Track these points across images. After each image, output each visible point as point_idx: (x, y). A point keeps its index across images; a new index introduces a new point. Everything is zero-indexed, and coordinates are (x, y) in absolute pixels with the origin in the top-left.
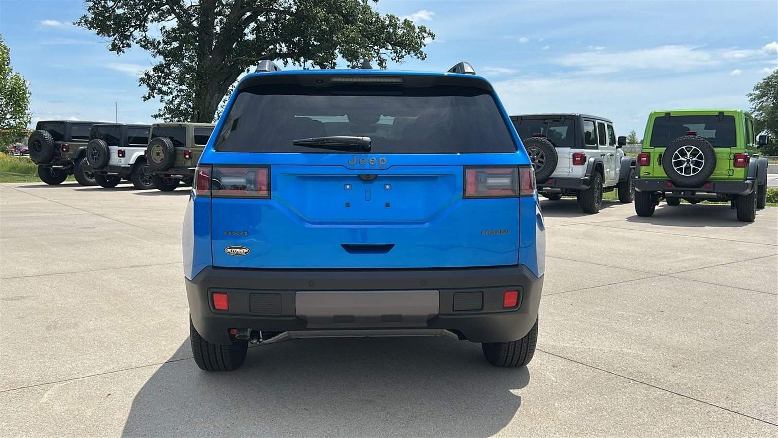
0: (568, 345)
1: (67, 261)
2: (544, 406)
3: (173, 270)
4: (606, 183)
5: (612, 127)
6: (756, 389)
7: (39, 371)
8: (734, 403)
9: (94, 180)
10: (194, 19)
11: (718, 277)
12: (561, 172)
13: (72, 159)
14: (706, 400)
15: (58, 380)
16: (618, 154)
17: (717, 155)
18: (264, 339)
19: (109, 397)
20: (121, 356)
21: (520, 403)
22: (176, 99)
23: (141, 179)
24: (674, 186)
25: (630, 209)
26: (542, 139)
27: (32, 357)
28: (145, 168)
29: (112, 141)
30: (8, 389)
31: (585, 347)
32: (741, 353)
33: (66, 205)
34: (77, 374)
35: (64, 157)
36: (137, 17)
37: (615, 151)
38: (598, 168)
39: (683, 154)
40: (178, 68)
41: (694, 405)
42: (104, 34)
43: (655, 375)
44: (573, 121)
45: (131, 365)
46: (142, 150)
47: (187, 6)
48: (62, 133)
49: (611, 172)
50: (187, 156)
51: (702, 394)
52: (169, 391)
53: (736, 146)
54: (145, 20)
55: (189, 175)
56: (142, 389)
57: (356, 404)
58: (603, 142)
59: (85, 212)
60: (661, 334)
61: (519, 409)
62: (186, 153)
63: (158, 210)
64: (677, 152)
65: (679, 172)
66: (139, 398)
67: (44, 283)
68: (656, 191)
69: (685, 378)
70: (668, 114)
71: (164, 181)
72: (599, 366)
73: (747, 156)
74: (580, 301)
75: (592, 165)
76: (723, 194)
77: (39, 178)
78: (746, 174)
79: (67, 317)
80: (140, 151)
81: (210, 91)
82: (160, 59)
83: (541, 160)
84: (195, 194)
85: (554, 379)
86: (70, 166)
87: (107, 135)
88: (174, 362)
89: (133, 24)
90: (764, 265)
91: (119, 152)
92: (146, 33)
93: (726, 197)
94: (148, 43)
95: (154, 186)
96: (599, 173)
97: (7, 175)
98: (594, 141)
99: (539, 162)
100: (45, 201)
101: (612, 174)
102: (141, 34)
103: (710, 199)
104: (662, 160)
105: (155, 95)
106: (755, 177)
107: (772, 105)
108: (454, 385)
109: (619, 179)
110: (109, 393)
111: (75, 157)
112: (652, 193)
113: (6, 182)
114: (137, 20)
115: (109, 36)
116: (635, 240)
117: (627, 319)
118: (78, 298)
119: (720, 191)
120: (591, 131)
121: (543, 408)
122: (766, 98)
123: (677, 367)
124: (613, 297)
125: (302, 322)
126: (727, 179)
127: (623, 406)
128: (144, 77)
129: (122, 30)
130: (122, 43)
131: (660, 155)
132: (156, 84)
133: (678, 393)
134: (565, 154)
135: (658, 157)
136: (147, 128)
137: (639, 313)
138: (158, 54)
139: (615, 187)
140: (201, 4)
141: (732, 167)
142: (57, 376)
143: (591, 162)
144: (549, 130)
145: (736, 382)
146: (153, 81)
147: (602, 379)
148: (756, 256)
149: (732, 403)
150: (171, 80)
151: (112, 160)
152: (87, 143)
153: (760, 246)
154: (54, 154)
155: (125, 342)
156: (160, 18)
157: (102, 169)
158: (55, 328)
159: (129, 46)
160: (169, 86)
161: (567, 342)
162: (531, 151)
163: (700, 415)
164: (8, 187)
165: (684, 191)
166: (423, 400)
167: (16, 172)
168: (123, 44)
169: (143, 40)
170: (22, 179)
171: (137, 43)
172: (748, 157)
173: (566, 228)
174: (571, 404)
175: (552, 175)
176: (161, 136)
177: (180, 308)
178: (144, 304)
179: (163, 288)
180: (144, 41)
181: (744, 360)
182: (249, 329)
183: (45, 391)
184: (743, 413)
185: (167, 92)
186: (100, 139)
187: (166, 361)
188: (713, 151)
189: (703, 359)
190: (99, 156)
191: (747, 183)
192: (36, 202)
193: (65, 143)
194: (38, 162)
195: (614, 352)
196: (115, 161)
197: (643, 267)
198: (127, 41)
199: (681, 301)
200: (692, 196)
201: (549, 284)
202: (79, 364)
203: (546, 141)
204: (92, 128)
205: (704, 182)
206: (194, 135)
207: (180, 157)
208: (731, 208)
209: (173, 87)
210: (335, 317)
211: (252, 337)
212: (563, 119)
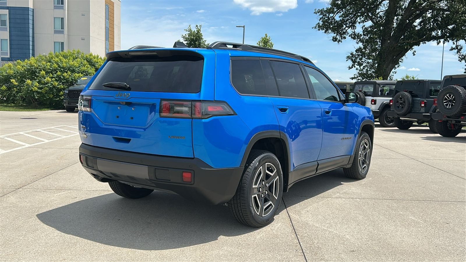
42: (329, 32)
54: (355, 22)
81: (387, 62)
82: (361, 45)
89: (348, 25)
92: (355, 30)
94: (355, 36)
102: (352, 31)
105: (355, 66)
114: (350, 23)
128: (350, 55)
130: (341, 37)
132: (356, 59)
138: (360, 42)
140: (386, 10)
146: (355, 57)
156: (364, 21)
159: (345, 38)
169: (353, 34)
171: (349, 36)
198: (344, 35)
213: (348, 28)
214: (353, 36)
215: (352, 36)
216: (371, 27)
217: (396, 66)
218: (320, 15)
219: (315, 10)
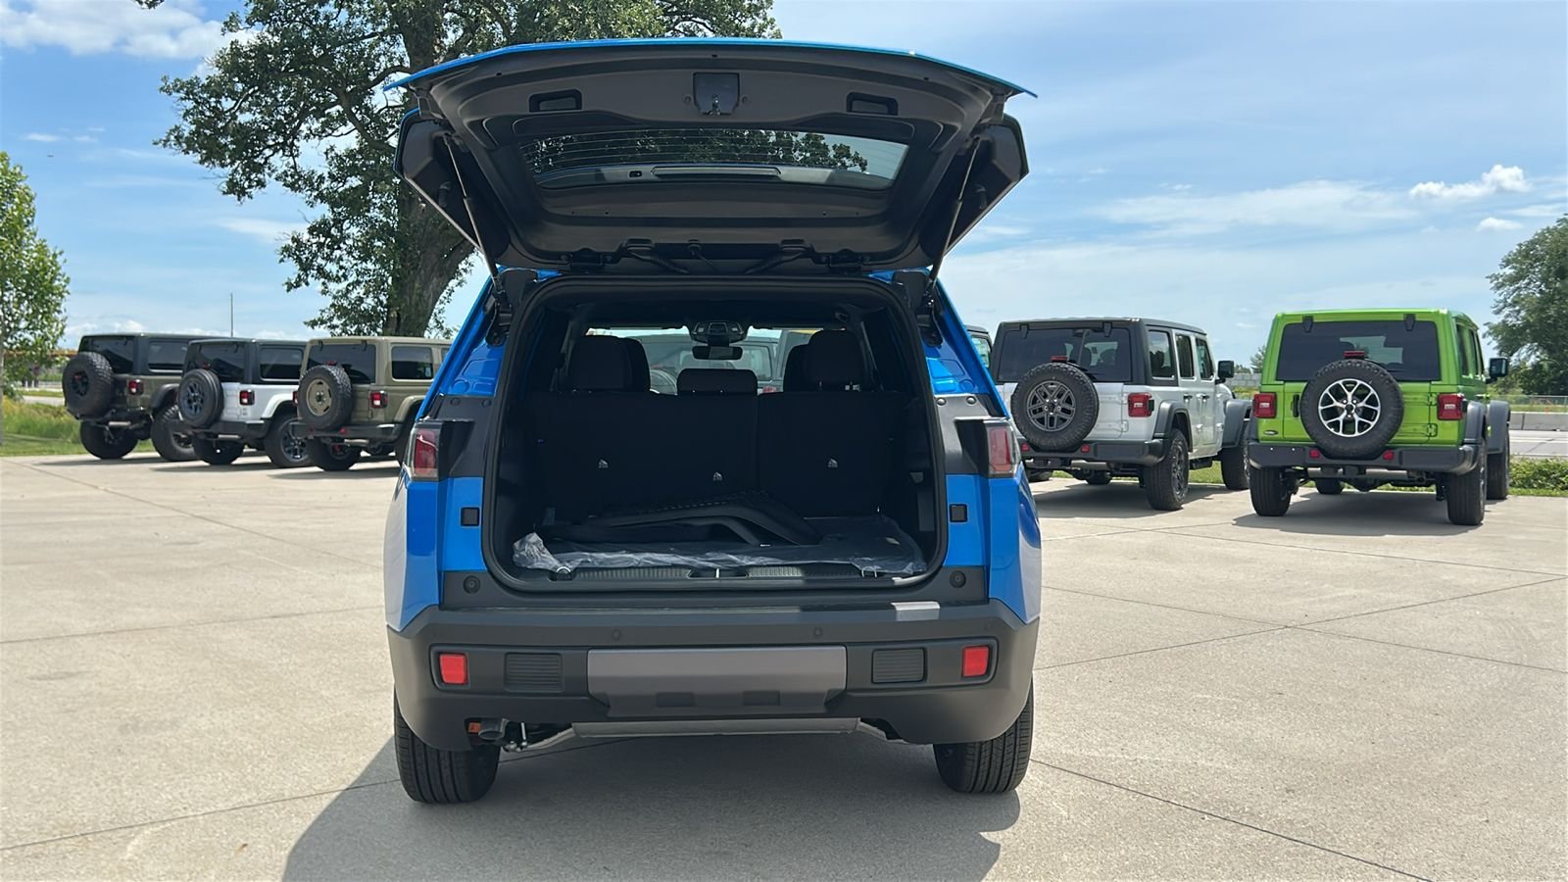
0: (1096, 754)
1: (149, 606)
2: (1042, 859)
3: (354, 623)
4: (1194, 451)
5: (1205, 342)
6: (1433, 829)
7: (113, 805)
8: (1388, 852)
9: (190, 450)
10: (391, 131)
11: (1396, 629)
12: (1104, 429)
13: (149, 408)
14: (1339, 847)
15: (149, 821)
16: (1218, 395)
17: (1404, 396)
18: (531, 741)
19: (245, 849)
20: (264, 779)
21: (998, 855)
22: (354, 287)
23: (286, 446)
24: (1324, 458)
25: (1242, 501)
26: (1067, 366)
27: (98, 780)
28: (293, 426)
29: (227, 372)
30: (58, 837)
31: (1127, 757)
32: (1416, 767)
33: (140, 500)
34: (183, 811)
35: (132, 405)
36: (279, 128)
37: (1212, 390)
38: (1178, 422)
39: (1339, 394)
40: (358, 229)
41: (1315, 857)
42: (213, 163)
43: (1251, 805)
44: (1126, 332)
45: (283, 795)
46: (288, 391)
47: (379, 107)
48: (130, 358)
49: (1205, 429)
50: (377, 403)
51: (1333, 839)
52: (354, 839)
53: (1440, 380)
54: (295, 133)
55: (380, 439)
56: (304, 836)
57: (697, 859)
58: (1187, 372)
59: (175, 514)
60: (1271, 734)
61: (995, 865)
62: (374, 396)
63: (318, 508)
64: (1327, 391)
65: (1332, 430)
66: (299, 850)
67: (109, 647)
68: (1290, 467)
69: (1304, 810)
70: (1308, 319)
71: (331, 452)
72: (1149, 790)
73: (1462, 398)
74: (1126, 675)
75: (1166, 417)
76: (1419, 472)
77: (82, 446)
78: (1462, 434)
79: (156, 710)
80: (284, 393)
81: (422, 272)
82: (323, 211)
83: (1067, 407)
84: (410, 476)
85: (1065, 813)
86: (144, 422)
87: (219, 361)
88: (363, 789)
89: (271, 143)
90: (1486, 608)
91: (243, 394)
92: (296, 159)
93: (1424, 477)
94: (299, 179)
95: (308, 462)
96: (1179, 432)
97: (15, 441)
98: (1171, 371)
99: (1064, 410)
100: (95, 492)
101: (1206, 434)
102: (286, 162)
103: (1397, 482)
104: (1300, 406)
105: (310, 279)
106: (1480, 437)
107: (1538, 295)
108: (880, 824)
109: (1223, 444)
110: (244, 843)
111: (154, 405)
112: (1282, 469)
113: (15, 454)
114: (278, 134)
115: (223, 166)
116: (1246, 562)
117: (1213, 707)
118: (175, 675)
119: (1414, 466)
120: (1164, 351)
121: (1038, 863)
122: (1526, 281)
123: (1293, 791)
124: (1190, 668)
125: (599, 707)
126: (1426, 442)
127: (1185, 860)
128: (291, 244)
129: (249, 155)
130: (248, 179)
131: (1296, 398)
132: (313, 258)
133: (1289, 836)
134: (1113, 395)
135: (1292, 400)
136: (298, 347)
137: (1237, 697)
138: (319, 201)
139: (1214, 458)
140: (405, 103)
141: (1434, 420)
142: (146, 815)
143: (1164, 410)
144: (1084, 348)
145: (1399, 817)
146: (307, 252)
147: (1153, 812)
148: (1474, 591)
149: (1385, 853)
150: (345, 252)
151: (229, 411)
152: (179, 378)
153: (1485, 572)
154: (114, 397)
155: (269, 753)
156: (324, 131)
157: (208, 428)
158: (136, 729)
159: (261, 184)
160: (341, 263)
161: (1096, 749)
162: (1048, 389)
163: (1323, 873)
164: (21, 465)
165: (1343, 466)
166: (822, 851)
167: (31, 435)
168: (251, 180)
169: (289, 173)
170: (47, 448)
171: (277, 179)
172: (1465, 400)
173: (1115, 537)
174: (1092, 856)
175: (1089, 436)
176: (326, 364)
177: (371, 692)
178: (301, 685)
179: (336, 655)
180: (291, 175)
181: (1419, 778)
182: (504, 720)
183: (127, 840)
184: (1401, 869)
185: (337, 276)
186: (205, 369)
187: (345, 787)
188: (1396, 390)
189: (1345, 778)
190: (202, 401)
191: (1464, 451)
192: (79, 493)
193: (134, 377)
194: (81, 416)
195: (1182, 766)
196: (234, 411)
197: (1255, 613)
198: (259, 175)
199: (1318, 673)
200: (1360, 476)
201: (1072, 643)
202: (186, 792)
203: (1075, 370)
204: (189, 349)
205: (1382, 450)
206: (390, 360)
207: (363, 404)
208: (1438, 499)
209: (348, 265)
210: (659, 695)
211: (507, 739)
212: (1107, 328)
213: (271, 152)
214: (289, 179)
215: (285, 180)
216: (351, 154)
217: (452, 283)
218: (182, 99)
219: (165, 79)
